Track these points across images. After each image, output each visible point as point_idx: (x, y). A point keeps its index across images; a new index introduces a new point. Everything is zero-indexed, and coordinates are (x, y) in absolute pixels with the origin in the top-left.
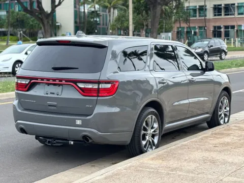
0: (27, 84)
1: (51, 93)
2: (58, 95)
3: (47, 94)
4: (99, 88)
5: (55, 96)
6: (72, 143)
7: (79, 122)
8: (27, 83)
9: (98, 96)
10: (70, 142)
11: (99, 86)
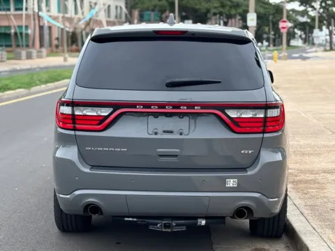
0: (106, 117)
1: (164, 132)
2: (181, 134)
3: (156, 133)
4: (266, 118)
5: (176, 136)
6: (203, 222)
7: (231, 183)
8: (106, 114)
9: (264, 132)
10: (199, 220)
11: (266, 113)
